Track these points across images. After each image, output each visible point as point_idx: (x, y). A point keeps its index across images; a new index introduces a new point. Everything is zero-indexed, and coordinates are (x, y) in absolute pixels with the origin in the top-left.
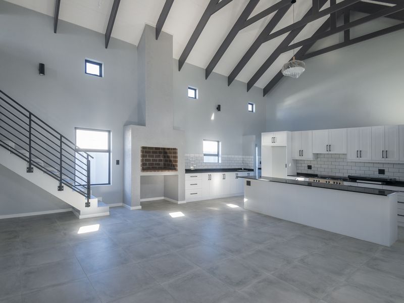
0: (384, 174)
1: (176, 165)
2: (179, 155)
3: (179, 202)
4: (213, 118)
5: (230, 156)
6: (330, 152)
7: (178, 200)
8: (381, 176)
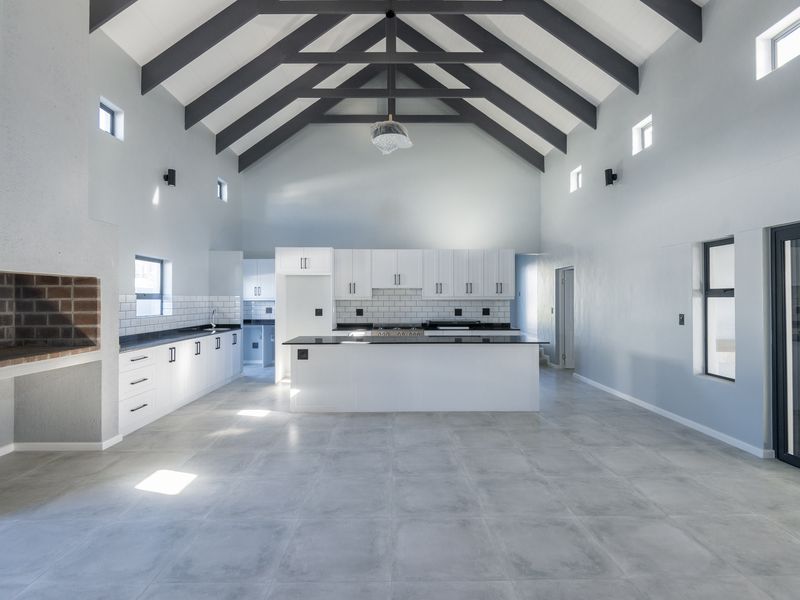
0: (460, 315)
1: (95, 332)
2: (104, 298)
3: (106, 444)
4: (156, 199)
5: (187, 298)
6: (399, 287)
7: (99, 439)
8: (458, 319)
